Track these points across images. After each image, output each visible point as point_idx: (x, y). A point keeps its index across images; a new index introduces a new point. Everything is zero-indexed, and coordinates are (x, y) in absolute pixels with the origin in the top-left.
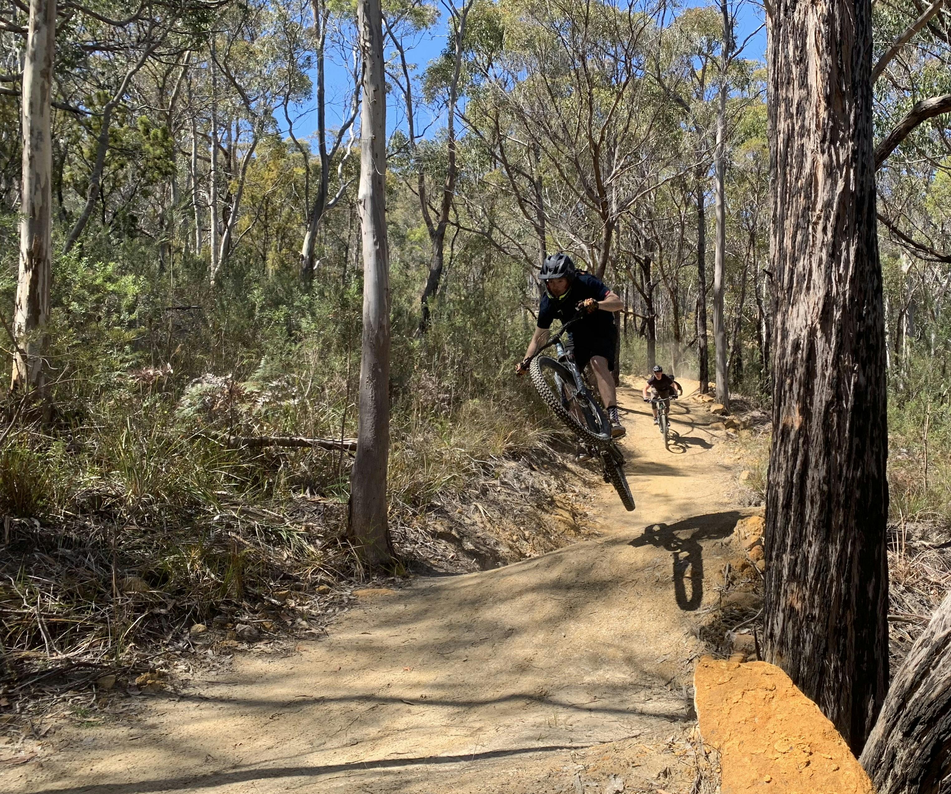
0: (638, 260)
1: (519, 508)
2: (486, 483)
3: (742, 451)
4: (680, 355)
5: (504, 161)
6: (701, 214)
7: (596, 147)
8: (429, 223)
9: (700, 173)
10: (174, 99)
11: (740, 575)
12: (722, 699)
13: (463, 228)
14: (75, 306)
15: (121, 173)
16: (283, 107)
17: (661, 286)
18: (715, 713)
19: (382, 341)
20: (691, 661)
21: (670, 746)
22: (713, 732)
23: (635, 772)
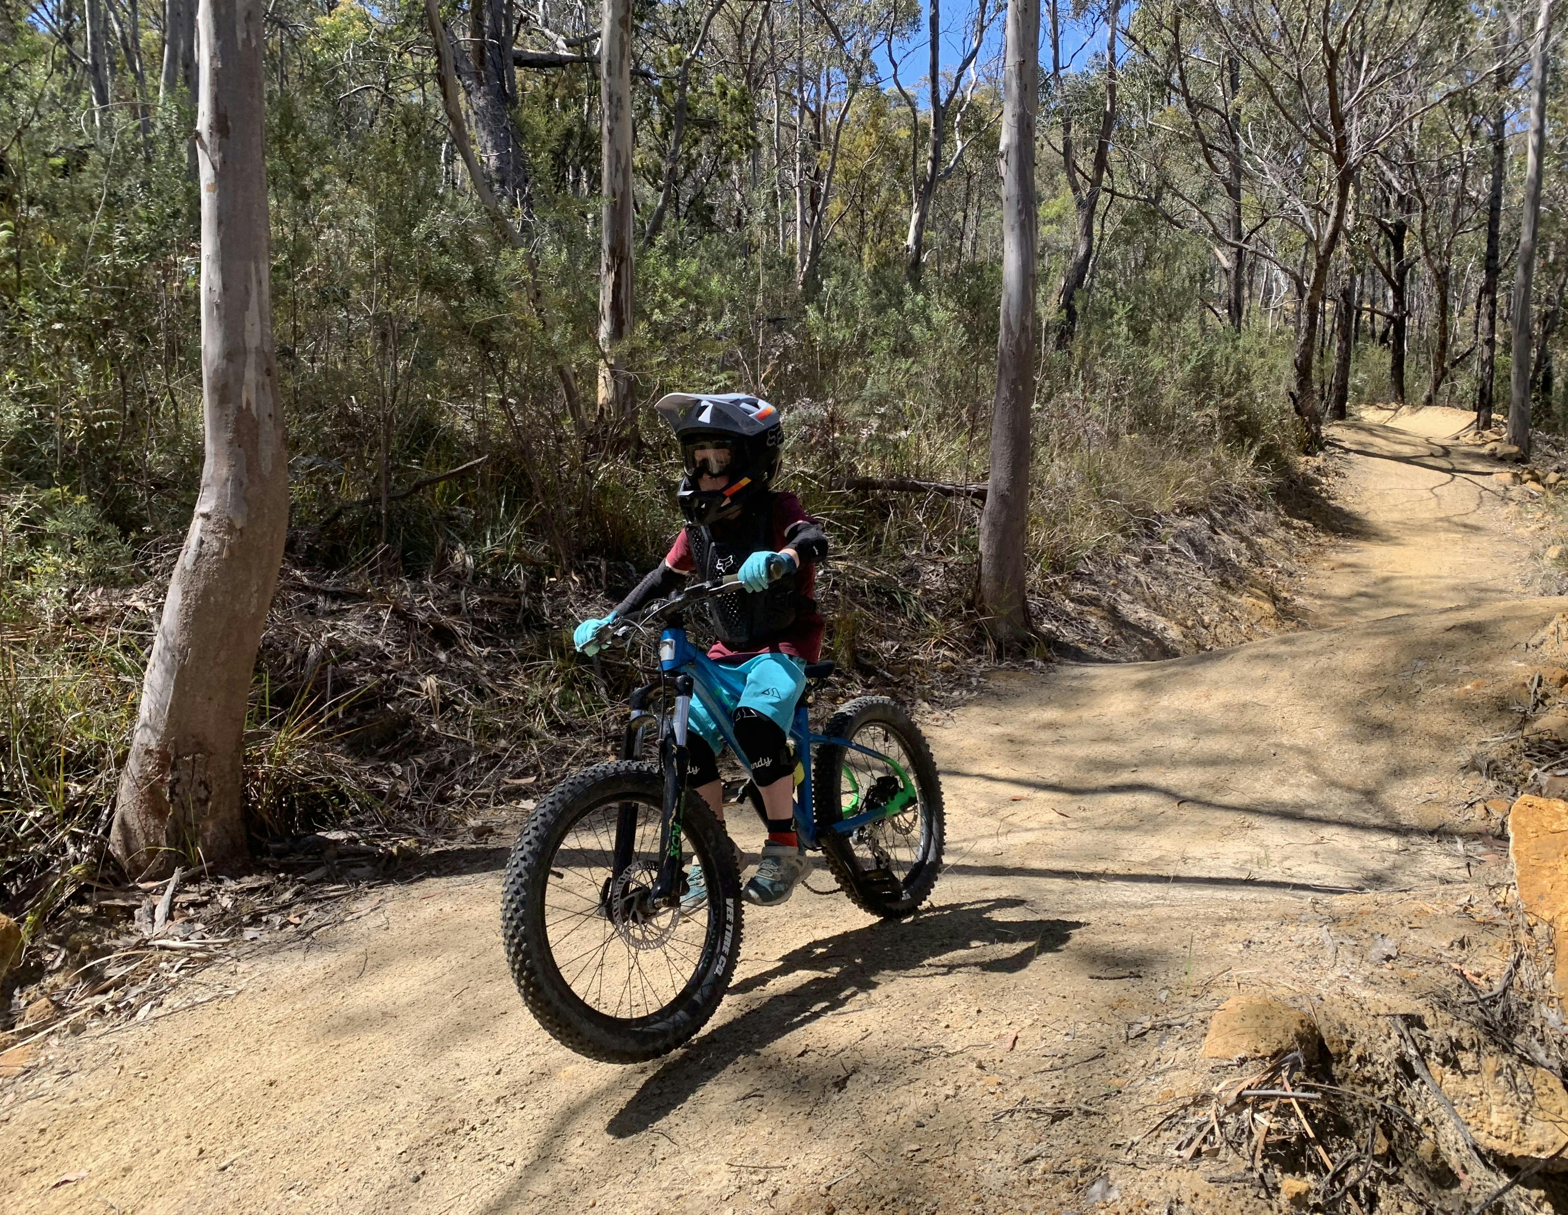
0: (1383, 227)
1: (1196, 584)
2: (1150, 548)
3: (1548, 517)
4: (1445, 372)
5: (1185, 93)
6: (1500, 149)
7: (1333, 56)
8: (1076, 189)
9: (1503, 79)
10: (754, 50)
11: (1557, 691)
12: (1558, 854)
13: (1120, 195)
14: (657, 316)
15: (694, 152)
16: (886, 43)
17: (1421, 267)
18: (1547, 872)
19: (1024, 348)
20: (1471, 805)
21: (1466, 909)
22: (1541, 897)
23: (1413, 935)
